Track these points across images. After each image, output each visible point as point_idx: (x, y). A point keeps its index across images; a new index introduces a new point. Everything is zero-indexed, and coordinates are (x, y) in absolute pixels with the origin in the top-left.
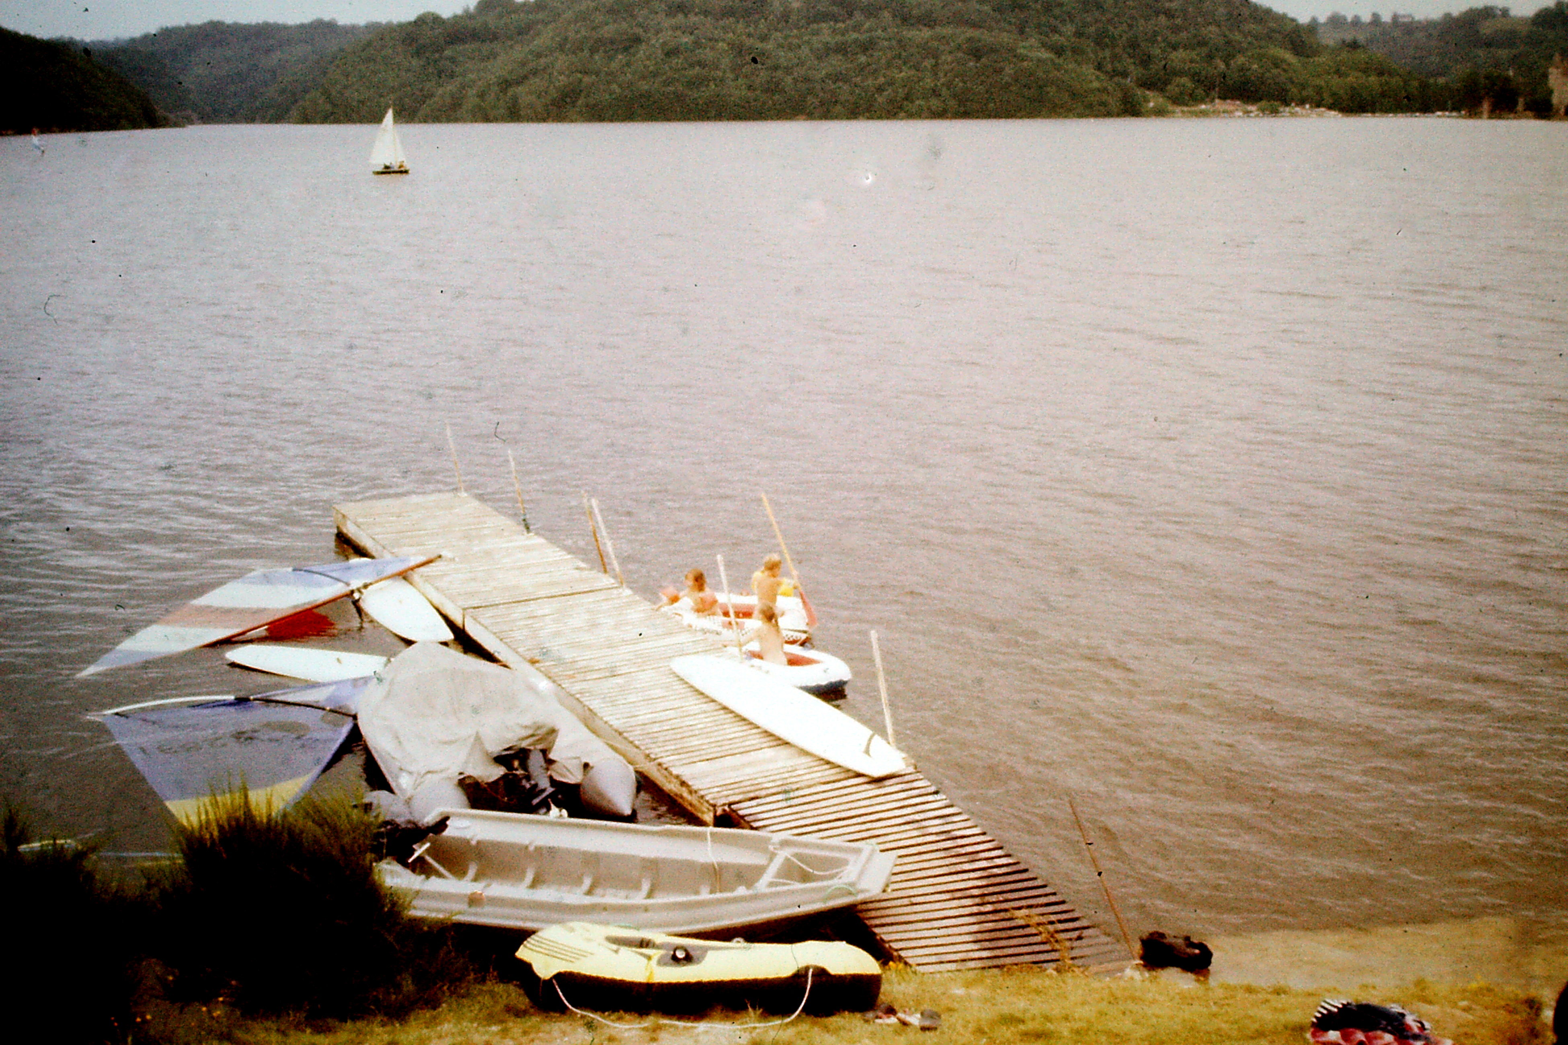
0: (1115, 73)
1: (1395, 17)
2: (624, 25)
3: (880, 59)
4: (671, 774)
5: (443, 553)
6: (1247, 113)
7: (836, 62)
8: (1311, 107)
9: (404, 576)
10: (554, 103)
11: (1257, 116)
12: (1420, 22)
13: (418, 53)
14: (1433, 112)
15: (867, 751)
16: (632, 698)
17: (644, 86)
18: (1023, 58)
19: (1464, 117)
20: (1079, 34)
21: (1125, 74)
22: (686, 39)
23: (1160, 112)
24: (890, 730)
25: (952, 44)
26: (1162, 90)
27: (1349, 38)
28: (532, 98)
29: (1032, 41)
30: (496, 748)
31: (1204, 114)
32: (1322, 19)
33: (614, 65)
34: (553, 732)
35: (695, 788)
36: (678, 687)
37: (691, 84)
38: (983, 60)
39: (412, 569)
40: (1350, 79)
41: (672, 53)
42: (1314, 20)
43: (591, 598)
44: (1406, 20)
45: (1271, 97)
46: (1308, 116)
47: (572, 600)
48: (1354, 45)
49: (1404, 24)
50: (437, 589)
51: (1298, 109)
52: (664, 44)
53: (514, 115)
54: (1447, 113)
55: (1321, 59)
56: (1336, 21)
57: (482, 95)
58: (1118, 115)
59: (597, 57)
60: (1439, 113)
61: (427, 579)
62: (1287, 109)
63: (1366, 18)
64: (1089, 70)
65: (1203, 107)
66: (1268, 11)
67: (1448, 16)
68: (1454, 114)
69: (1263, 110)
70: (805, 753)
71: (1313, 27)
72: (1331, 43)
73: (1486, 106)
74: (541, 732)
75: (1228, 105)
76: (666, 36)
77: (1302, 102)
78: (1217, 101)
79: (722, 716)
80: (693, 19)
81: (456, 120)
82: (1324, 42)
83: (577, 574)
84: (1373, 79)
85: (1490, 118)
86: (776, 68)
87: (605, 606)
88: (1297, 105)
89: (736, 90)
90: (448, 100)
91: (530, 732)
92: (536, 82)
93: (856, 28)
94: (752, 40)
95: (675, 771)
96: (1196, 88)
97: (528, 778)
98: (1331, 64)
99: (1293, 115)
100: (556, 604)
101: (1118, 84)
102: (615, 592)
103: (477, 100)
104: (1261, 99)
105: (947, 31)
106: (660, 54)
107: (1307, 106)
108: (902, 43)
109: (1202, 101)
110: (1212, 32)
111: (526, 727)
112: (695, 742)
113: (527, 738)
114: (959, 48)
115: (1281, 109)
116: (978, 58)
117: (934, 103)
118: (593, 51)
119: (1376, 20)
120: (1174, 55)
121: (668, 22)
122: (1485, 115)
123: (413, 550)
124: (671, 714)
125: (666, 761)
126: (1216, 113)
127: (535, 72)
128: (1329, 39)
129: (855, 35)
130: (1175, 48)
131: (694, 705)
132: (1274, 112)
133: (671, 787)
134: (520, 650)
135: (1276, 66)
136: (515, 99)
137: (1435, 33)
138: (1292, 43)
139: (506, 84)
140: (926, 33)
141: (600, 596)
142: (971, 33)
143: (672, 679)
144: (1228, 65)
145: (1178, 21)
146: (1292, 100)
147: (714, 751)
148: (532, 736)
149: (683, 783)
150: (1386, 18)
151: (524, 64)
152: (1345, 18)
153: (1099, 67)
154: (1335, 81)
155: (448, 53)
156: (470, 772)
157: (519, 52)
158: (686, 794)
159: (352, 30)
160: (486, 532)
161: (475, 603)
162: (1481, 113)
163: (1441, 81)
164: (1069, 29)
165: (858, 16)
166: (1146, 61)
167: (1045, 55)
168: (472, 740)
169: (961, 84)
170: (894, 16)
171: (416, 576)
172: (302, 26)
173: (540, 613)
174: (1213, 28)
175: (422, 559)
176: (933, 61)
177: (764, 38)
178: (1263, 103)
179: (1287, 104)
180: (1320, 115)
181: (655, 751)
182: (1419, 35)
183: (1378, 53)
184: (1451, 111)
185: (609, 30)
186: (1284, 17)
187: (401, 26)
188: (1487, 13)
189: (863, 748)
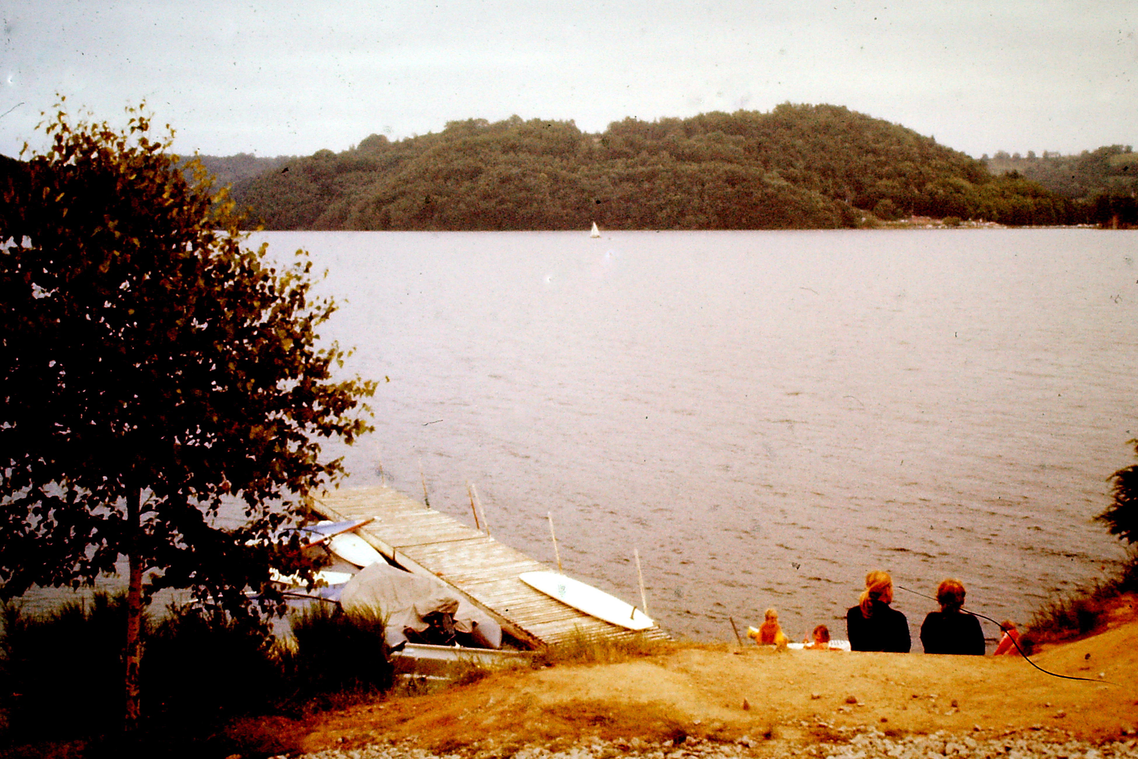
0: (837, 196)
1: (1046, 154)
2: (470, 160)
3: (660, 185)
4: (522, 630)
5: (376, 518)
6: (936, 226)
7: (628, 187)
8: (984, 221)
9: (355, 531)
10: (416, 217)
11: (942, 228)
12: (1064, 158)
13: (315, 179)
14: (1076, 224)
15: (632, 618)
16: (498, 593)
17: (484, 205)
18: (767, 186)
19: (1099, 228)
20: (808, 168)
21: (843, 197)
22: (515, 171)
23: (870, 225)
24: (645, 606)
25: (714, 174)
26: (872, 209)
27: (1011, 169)
28: (400, 213)
29: (775, 173)
30: (423, 613)
31: (903, 226)
32: (991, 156)
33: (463, 189)
34: (456, 603)
35: (536, 635)
36: (525, 588)
37: (519, 204)
38: (738, 187)
39: (359, 526)
40: (1013, 201)
41: (505, 180)
42: (985, 156)
43: (471, 542)
44: (1054, 156)
45: (952, 214)
46: (981, 227)
47: (459, 544)
48: (1015, 176)
49: (1052, 159)
50: (376, 537)
51: (974, 223)
52: (500, 174)
53: (386, 225)
54: (1086, 225)
55: (989, 186)
56: (1001, 157)
57: (362, 211)
58: (839, 227)
59: (449, 184)
60: (1080, 225)
61: (369, 532)
62: (966, 223)
63: (1024, 155)
64: (816, 194)
65: (903, 221)
66: (950, 151)
67: (1086, 153)
68: (1091, 226)
69: (947, 224)
70: (598, 619)
71: (984, 162)
72: (998, 174)
73: (1115, 220)
74: (450, 603)
75: (921, 220)
76: (502, 168)
77: (976, 218)
78: (913, 216)
79: (550, 602)
80: (522, 156)
81: (344, 229)
82: (993, 173)
83: (461, 530)
84: (1029, 201)
85: (1118, 228)
86: (583, 191)
87: (479, 547)
88: (974, 220)
89: (553, 208)
90: (337, 213)
91: (443, 603)
92: (403, 202)
93: (644, 163)
94: (564, 172)
95: (524, 628)
96: (898, 208)
97: (443, 629)
98: (998, 189)
99: (970, 227)
100: (449, 546)
101: (839, 204)
102: (484, 540)
103: (359, 214)
104: (946, 216)
105: (711, 165)
106: (496, 180)
107: (981, 220)
108: (677, 175)
109: (902, 217)
110: (907, 166)
111: (441, 601)
112: (535, 615)
113: (442, 607)
114: (719, 177)
115: (961, 223)
116: (733, 185)
117: (702, 218)
118: (447, 179)
119: (1031, 156)
120: (879, 183)
121: (503, 158)
122: (1114, 226)
123: (359, 516)
124: (521, 601)
125: (520, 623)
126: (914, 226)
127: (403, 194)
128: (997, 170)
129: (641, 169)
130: (881, 178)
131: (533, 596)
132: (956, 225)
133: (522, 637)
134: (431, 569)
135: (958, 192)
136: (387, 213)
137: (1076, 166)
138: (969, 174)
139: (380, 203)
140: (695, 167)
141: (476, 541)
142: (728, 167)
143: (519, 584)
144: (920, 191)
145: (883, 158)
146: (970, 216)
147: (546, 619)
148: (445, 605)
149: (529, 634)
150: (1039, 154)
151: (394, 188)
152: (1008, 156)
153: (825, 192)
154: (1002, 201)
155: (337, 180)
156: (409, 626)
157: (391, 180)
158: (531, 641)
159: (266, 162)
160: (401, 507)
161: (401, 544)
162: (1112, 225)
163: (1081, 201)
164: (801, 164)
165: (644, 154)
166: (859, 188)
167: (784, 183)
168: (411, 609)
169: (721, 205)
170: (671, 154)
171: (362, 531)
172: (229, 159)
173: (440, 550)
174: (908, 163)
175: (363, 521)
176: (700, 188)
177: (574, 170)
178: (947, 219)
179: (965, 219)
180: (990, 227)
181: (512, 619)
182: (1064, 167)
183: (1033, 180)
184: (1089, 224)
185: (459, 164)
186: (962, 154)
187: (304, 160)
188: (1115, 150)
189: (630, 616)
